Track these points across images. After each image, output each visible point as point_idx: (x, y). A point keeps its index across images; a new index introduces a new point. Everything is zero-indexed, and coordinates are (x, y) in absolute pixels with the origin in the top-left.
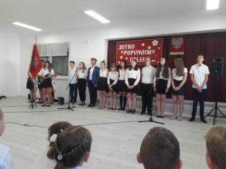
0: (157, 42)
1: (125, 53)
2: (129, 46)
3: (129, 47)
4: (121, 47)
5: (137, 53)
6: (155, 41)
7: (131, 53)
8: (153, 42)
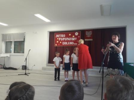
0: (78, 33)
1: (59, 39)
2: (62, 36)
4: (57, 36)
6: (77, 33)
7: (63, 39)
8: (75, 33)
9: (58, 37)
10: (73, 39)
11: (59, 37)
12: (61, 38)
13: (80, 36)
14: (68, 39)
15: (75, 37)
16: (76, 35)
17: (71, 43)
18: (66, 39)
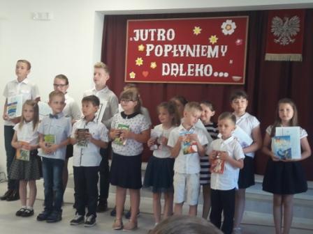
0: (234, 26)
1: (148, 51)
2: (161, 33)
3: (159, 35)
4: (140, 34)
5: (182, 52)
6: (229, 22)
7: (166, 51)
8: (224, 26)
9: (140, 42)
10: (212, 52)
11: (149, 41)
12: (156, 43)
13: (242, 38)
14: (186, 50)
15: (219, 43)
16: (225, 32)
17: (202, 70)
18: (178, 52)
